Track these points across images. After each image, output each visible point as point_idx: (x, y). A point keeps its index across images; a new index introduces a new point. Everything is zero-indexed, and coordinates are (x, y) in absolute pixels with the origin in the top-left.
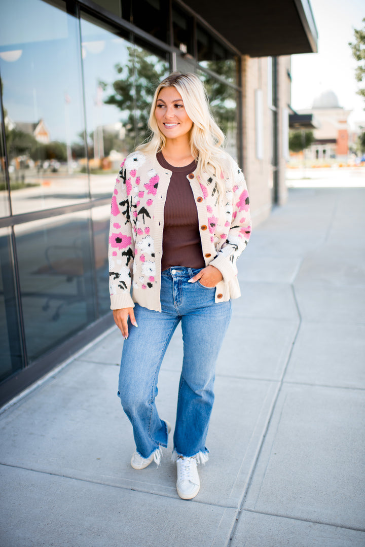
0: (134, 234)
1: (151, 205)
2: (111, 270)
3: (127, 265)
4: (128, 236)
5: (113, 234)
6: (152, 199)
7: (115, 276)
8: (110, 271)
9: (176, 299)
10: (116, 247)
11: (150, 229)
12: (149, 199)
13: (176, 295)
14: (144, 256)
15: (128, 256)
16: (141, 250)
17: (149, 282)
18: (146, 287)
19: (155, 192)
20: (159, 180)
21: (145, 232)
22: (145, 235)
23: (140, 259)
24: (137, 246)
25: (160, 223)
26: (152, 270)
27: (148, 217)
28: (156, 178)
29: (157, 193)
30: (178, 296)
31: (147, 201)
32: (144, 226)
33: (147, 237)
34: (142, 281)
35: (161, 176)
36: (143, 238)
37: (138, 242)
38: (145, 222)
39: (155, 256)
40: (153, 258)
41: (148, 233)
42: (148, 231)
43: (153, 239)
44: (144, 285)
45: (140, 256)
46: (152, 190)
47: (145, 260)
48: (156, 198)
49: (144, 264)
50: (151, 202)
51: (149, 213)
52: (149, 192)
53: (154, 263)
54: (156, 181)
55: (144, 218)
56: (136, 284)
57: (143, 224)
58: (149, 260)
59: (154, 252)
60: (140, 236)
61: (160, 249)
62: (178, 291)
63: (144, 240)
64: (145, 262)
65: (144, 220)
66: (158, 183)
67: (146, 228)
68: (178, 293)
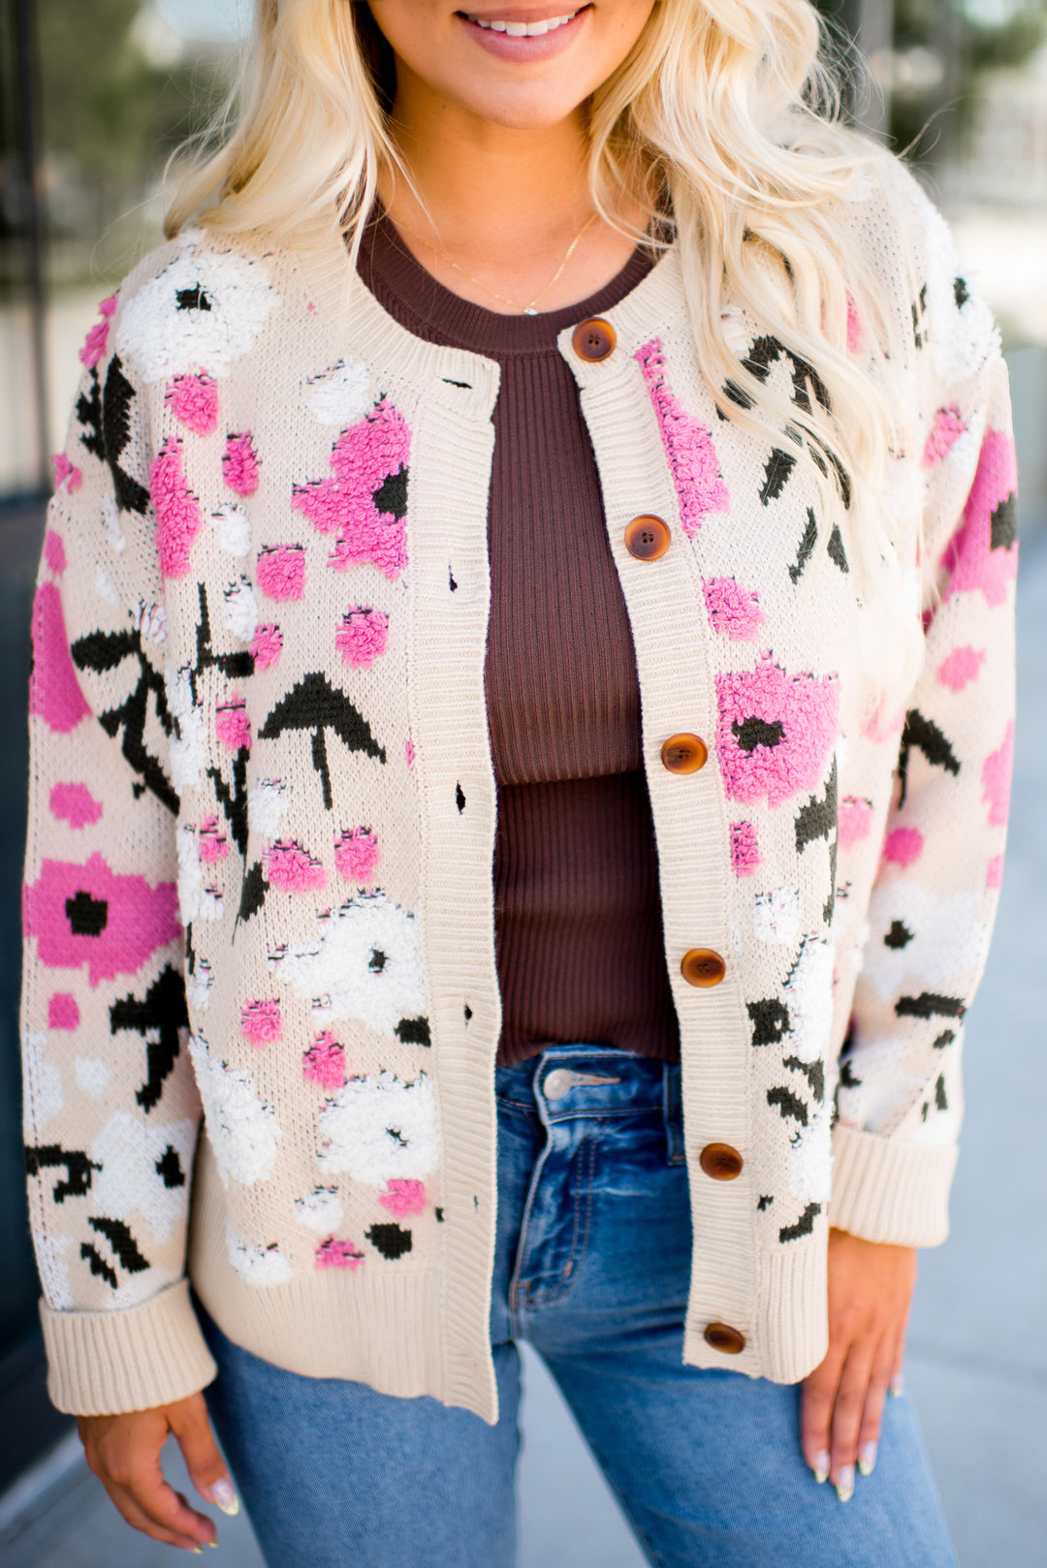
1: (379, 660)
2: (36, 1131)
3: (148, 1097)
4: (151, 880)
5: (50, 868)
6: (378, 606)
7: (61, 1173)
8: (30, 1140)
9: (535, 1268)
11: (379, 841)
12: (355, 609)
13: (538, 1239)
14: (342, 1047)
15: (154, 1035)
16: (310, 1007)
17: (385, 1218)
18: (359, 1256)
19: (393, 552)
20: (404, 443)
21: (340, 868)
22: (337, 887)
23: (309, 1066)
24: (279, 976)
25: (465, 795)
26: (403, 1136)
27: (362, 754)
28: (380, 434)
29: (409, 554)
30: (551, 1251)
31: (338, 629)
32: (330, 823)
33: (358, 901)
34: (325, 1219)
35: (421, 405)
36: (322, 911)
37: (283, 948)
38: (333, 795)
39: (432, 1037)
40: (414, 1047)
41: (362, 875)
42: (363, 856)
43: (411, 916)
44: (342, 1244)
45: (307, 1049)
46: (366, 530)
47: (348, 1073)
48: (411, 591)
49: (341, 1102)
50: (370, 632)
51: (367, 725)
52: (346, 547)
53: (424, 1090)
54: (387, 452)
55: (324, 759)
56: (271, 1255)
57: (323, 805)
58: (383, 1071)
59: (423, 1006)
60: (297, 898)
61: (476, 988)
62: (559, 1218)
63: (334, 928)
64: (350, 1084)
65: (325, 777)
66: (401, 466)
67: (347, 835)
68: (558, 1228)
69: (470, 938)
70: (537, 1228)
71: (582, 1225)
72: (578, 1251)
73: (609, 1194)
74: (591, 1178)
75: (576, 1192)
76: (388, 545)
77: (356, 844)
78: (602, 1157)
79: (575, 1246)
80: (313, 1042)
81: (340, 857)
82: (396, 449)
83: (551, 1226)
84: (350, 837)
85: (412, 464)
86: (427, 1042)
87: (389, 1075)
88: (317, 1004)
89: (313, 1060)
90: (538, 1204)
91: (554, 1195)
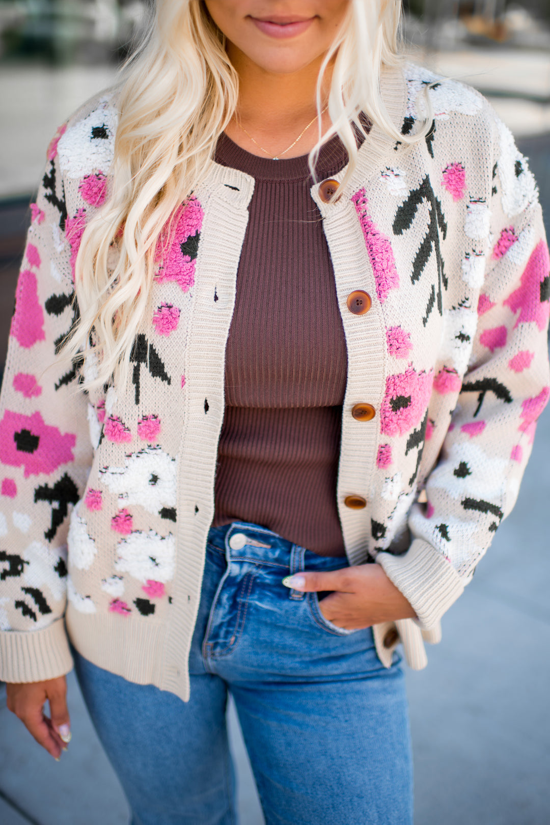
0: (95, 429)
1: (173, 333)
3: (50, 535)
4: (63, 431)
6: (176, 305)
7: (6, 565)
9: (215, 636)
10: (16, 463)
11: (161, 423)
12: (164, 305)
13: (218, 621)
14: (131, 517)
15: (56, 505)
16: (117, 497)
17: (144, 596)
18: (129, 610)
19: (187, 277)
20: (200, 219)
21: (140, 434)
22: (137, 443)
23: (114, 524)
24: (102, 480)
25: (209, 405)
26: (157, 561)
27: (158, 379)
28: (188, 213)
29: (195, 279)
30: (224, 629)
31: (155, 314)
32: (137, 411)
33: (147, 450)
34: (116, 590)
35: (211, 199)
36: (128, 453)
37: (106, 468)
38: (140, 398)
39: (177, 518)
40: (168, 521)
41: (150, 439)
42: (152, 430)
43: (174, 460)
44: (122, 603)
45: (114, 516)
46: (175, 263)
47: (134, 528)
48: (193, 299)
49: (128, 541)
50: (170, 318)
51: (163, 364)
52: (164, 271)
53: (170, 541)
54: (190, 223)
55: (138, 379)
56: (87, 600)
57: (134, 402)
58: (151, 530)
59: (174, 503)
60: (116, 445)
61: (202, 499)
62: (230, 612)
63: (134, 463)
64: (134, 534)
65: (137, 388)
66: (197, 231)
67: (145, 418)
68: (228, 617)
69: (202, 475)
70: (218, 615)
71: (241, 618)
72: (238, 632)
73: (256, 605)
74: (249, 594)
75: (240, 600)
76: (185, 273)
77: (149, 423)
78: (256, 585)
79: (236, 628)
80: (118, 513)
81: (140, 429)
82: (195, 222)
83: (225, 615)
84: (147, 419)
85: (202, 230)
86: (175, 520)
87: (154, 532)
88: (121, 496)
89: (117, 521)
90: (219, 602)
91: (228, 599)
